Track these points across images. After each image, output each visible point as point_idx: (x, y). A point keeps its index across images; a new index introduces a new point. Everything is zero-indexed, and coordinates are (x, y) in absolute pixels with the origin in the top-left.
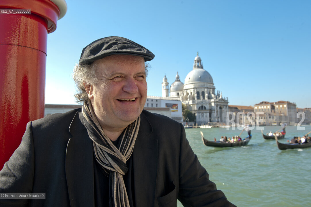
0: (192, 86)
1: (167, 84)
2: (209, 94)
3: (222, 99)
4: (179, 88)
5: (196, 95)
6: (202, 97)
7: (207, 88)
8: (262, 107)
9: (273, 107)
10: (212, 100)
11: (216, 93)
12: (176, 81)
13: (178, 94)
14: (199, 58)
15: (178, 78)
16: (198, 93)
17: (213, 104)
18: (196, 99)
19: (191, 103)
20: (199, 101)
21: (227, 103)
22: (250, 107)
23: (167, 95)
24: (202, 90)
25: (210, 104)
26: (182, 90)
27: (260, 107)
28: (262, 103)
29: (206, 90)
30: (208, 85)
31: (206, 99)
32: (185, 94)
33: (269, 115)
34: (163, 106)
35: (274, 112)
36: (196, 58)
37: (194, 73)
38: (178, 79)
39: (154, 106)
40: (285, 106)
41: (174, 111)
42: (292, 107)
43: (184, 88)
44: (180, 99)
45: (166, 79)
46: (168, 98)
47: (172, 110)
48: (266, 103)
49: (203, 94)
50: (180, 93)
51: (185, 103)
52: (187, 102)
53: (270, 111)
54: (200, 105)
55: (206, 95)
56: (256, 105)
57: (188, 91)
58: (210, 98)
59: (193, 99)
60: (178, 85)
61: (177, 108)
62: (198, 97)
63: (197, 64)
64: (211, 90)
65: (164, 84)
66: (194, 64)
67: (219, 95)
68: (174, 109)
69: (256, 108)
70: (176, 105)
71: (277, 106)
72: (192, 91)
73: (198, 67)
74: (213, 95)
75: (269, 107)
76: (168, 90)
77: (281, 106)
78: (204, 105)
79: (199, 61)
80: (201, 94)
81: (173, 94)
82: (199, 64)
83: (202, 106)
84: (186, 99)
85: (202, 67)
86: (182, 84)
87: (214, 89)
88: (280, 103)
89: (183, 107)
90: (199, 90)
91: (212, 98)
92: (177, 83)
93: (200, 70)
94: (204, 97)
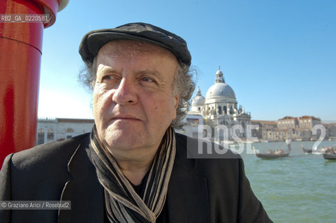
0: (214, 101)
2: (231, 108)
3: (244, 114)
4: (201, 103)
5: (217, 110)
6: (223, 112)
7: (229, 103)
8: (286, 122)
9: (297, 123)
10: (235, 115)
11: (238, 108)
12: (197, 95)
13: (199, 109)
14: (221, 72)
15: (199, 92)
16: (220, 108)
17: (235, 119)
18: (217, 114)
19: (212, 117)
20: (221, 115)
21: (250, 118)
22: (273, 122)
24: (224, 104)
25: (232, 119)
26: (203, 104)
27: (283, 123)
28: (286, 118)
29: (228, 104)
30: (230, 100)
31: (228, 113)
32: (206, 109)
33: (293, 130)
35: (299, 127)
36: (217, 73)
37: (216, 87)
38: (199, 94)
40: (310, 121)
41: (194, 126)
42: (316, 121)
43: (206, 103)
44: (201, 114)
47: (193, 124)
48: (290, 118)
49: (225, 108)
50: (201, 107)
51: (206, 118)
52: (208, 117)
53: (294, 127)
54: (222, 120)
55: (228, 110)
56: (280, 120)
57: (210, 106)
58: (232, 112)
59: (215, 113)
60: (200, 100)
61: (198, 123)
62: (220, 112)
63: (219, 78)
64: (233, 105)
66: (216, 78)
67: (241, 110)
68: (196, 124)
69: (279, 123)
70: (197, 120)
71: (301, 121)
72: (214, 105)
73: (220, 81)
74: (235, 110)
75: (293, 122)
77: (305, 121)
78: (226, 120)
79: (221, 75)
80: (222, 109)
81: (194, 109)
82: (221, 78)
83: (224, 122)
84: (208, 114)
85: (223, 81)
86: (204, 98)
87: (236, 103)
88: (304, 118)
89: (204, 120)
90: (220, 105)
91: (234, 113)
92: (198, 98)
93: (222, 84)
94: (226, 112)
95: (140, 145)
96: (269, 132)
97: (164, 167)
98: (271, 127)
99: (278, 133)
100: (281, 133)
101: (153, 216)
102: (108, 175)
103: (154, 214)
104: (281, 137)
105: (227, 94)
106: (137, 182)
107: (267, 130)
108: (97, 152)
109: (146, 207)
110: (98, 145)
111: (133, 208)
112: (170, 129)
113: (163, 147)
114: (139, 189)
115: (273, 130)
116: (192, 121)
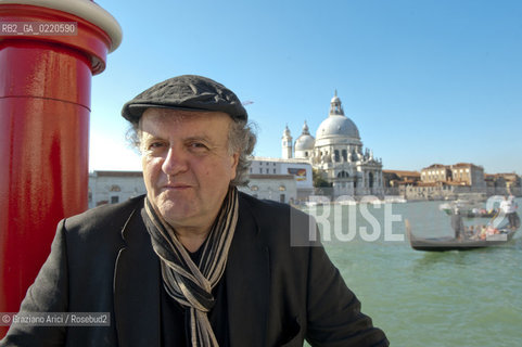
0: (328, 142)
1: (290, 140)
2: (353, 153)
3: (373, 161)
4: (309, 145)
5: (333, 155)
6: (342, 158)
7: (351, 144)
8: (434, 173)
9: (449, 173)
10: (359, 163)
11: (364, 152)
12: (303, 134)
13: (307, 154)
14: (338, 99)
15: (306, 129)
16: (336, 152)
17: (359, 169)
18: (333, 161)
19: (326, 167)
20: (338, 164)
21: (381, 166)
22: (415, 173)
23: (290, 157)
24: (343, 147)
25: (355, 168)
26: (311, 148)
27: (429, 173)
28: (433, 167)
29: (348, 147)
30: (352, 140)
31: (349, 160)
32: (317, 154)
33: (444, 184)
34: (285, 172)
35: (452, 180)
36: (333, 100)
37: (330, 122)
38: (306, 132)
39: (271, 173)
40: (468, 170)
41: (299, 180)
42: (477, 171)
43: (316, 145)
44: (310, 161)
45: (288, 131)
46: (290, 161)
47: (298, 177)
48: (439, 167)
49: (344, 153)
50: (309, 152)
51: (317, 167)
52: (320, 166)
53: (444, 179)
54: (340, 171)
55: (349, 155)
56: (425, 169)
57: (322, 150)
58: (354, 159)
59: (329, 161)
60: (307, 141)
61: (305, 175)
62: (337, 159)
63: (335, 108)
64: (357, 147)
65: (285, 139)
66: (330, 108)
67: (368, 155)
68: (301, 176)
69: (424, 174)
70: (304, 170)
71: (455, 171)
72: (328, 149)
73: (337, 113)
74: (359, 156)
75: (443, 172)
76: (291, 148)
77: (461, 171)
78: (346, 171)
79: (338, 103)
80: (340, 154)
81: (299, 155)
82: (338, 108)
83: (343, 172)
84: (319, 162)
85: (342, 113)
86: (313, 138)
87: (360, 146)
88: (460, 166)
89: (314, 173)
90: (337, 148)
91: (357, 160)
92: (304, 138)
93: (339, 117)
94: (345, 159)
95: (194, 213)
96: (409, 187)
97: (224, 234)
98: (411, 181)
99: (421, 189)
100: (427, 188)
101: (208, 285)
102: (163, 243)
103: (209, 283)
104: (426, 194)
105: (347, 131)
106: (194, 249)
107: (406, 184)
109: (201, 276)
111: (187, 275)
112: (232, 188)
113: (224, 211)
114: (195, 257)
115: (415, 184)
116: (295, 172)
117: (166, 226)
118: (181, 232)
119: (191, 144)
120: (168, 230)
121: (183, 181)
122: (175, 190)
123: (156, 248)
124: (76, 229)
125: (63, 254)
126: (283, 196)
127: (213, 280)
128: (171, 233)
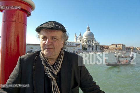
0: (86, 38)
1: (76, 37)
2: (92, 41)
3: (97, 43)
4: (81, 38)
5: (87, 41)
6: (89, 42)
9: (116, 46)
10: (94, 43)
13: (80, 40)
15: (80, 34)
16: (88, 40)
17: (94, 45)
18: (87, 42)
19: (85, 44)
20: (88, 43)
21: (99, 44)
22: (108, 46)
23: (76, 41)
24: (90, 39)
25: (93, 44)
26: (82, 39)
28: (112, 45)
30: (92, 37)
31: (91, 42)
32: (83, 41)
33: (115, 49)
34: (75, 45)
35: (117, 48)
36: (87, 27)
37: (87, 32)
38: (80, 35)
39: (71, 45)
40: (121, 46)
41: (79, 47)
42: (124, 46)
44: (81, 42)
45: (76, 35)
46: (76, 42)
49: (90, 40)
53: (115, 48)
55: (91, 41)
56: (110, 45)
57: (84, 39)
58: (92, 42)
59: (86, 42)
60: (80, 37)
62: (88, 42)
65: (75, 37)
67: (96, 41)
68: (79, 46)
69: (110, 46)
70: (79, 45)
71: (118, 46)
72: (86, 39)
73: (88, 30)
74: (94, 41)
75: (115, 46)
76: (76, 39)
77: (120, 46)
79: (89, 28)
81: (78, 41)
82: (89, 29)
83: (90, 45)
84: (84, 43)
85: (90, 30)
86: (82, 37)
87: (94, 39)
88: (119, 44)
89: (82, 45)
90: (88, 39)
91: (93, 42)
92: (80, 36)
93: (89, 31)
94: (90, 42)
95: (53, 55)
96: (106, 50)
97: (60, 61)
100: (111, 50)
101: (56, 73)
102: (45, 62)
105: (91, 35)
106: (52, 64)
107: (106, 49)
108: (42, 56)
109: (54, 71)
110: (42, 54)
111: (51, 70)
112: (62, 49)
113: (60, 55)
114: (53, 66)
115: (108, 49)
116: (77, 45)
117: (46, 58)
118: (49, 60)
119: (53, 38)
120: (46, 59)
121: (50, 47)
122: (49, 49)
123: (43, 64)
124: (23, 59)
125: (20, 65)
126: (74, 51)
127: (57, 72)
128: (47, 60)
